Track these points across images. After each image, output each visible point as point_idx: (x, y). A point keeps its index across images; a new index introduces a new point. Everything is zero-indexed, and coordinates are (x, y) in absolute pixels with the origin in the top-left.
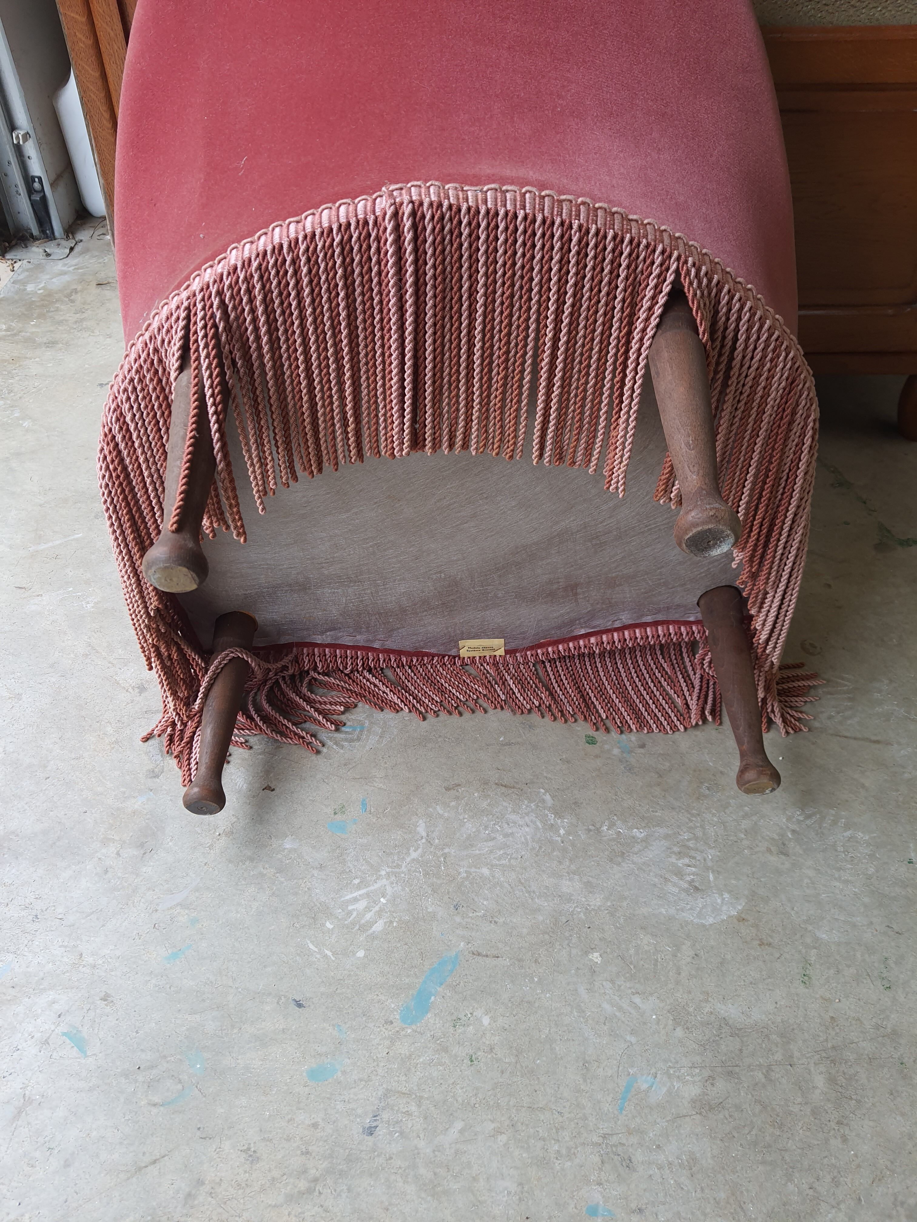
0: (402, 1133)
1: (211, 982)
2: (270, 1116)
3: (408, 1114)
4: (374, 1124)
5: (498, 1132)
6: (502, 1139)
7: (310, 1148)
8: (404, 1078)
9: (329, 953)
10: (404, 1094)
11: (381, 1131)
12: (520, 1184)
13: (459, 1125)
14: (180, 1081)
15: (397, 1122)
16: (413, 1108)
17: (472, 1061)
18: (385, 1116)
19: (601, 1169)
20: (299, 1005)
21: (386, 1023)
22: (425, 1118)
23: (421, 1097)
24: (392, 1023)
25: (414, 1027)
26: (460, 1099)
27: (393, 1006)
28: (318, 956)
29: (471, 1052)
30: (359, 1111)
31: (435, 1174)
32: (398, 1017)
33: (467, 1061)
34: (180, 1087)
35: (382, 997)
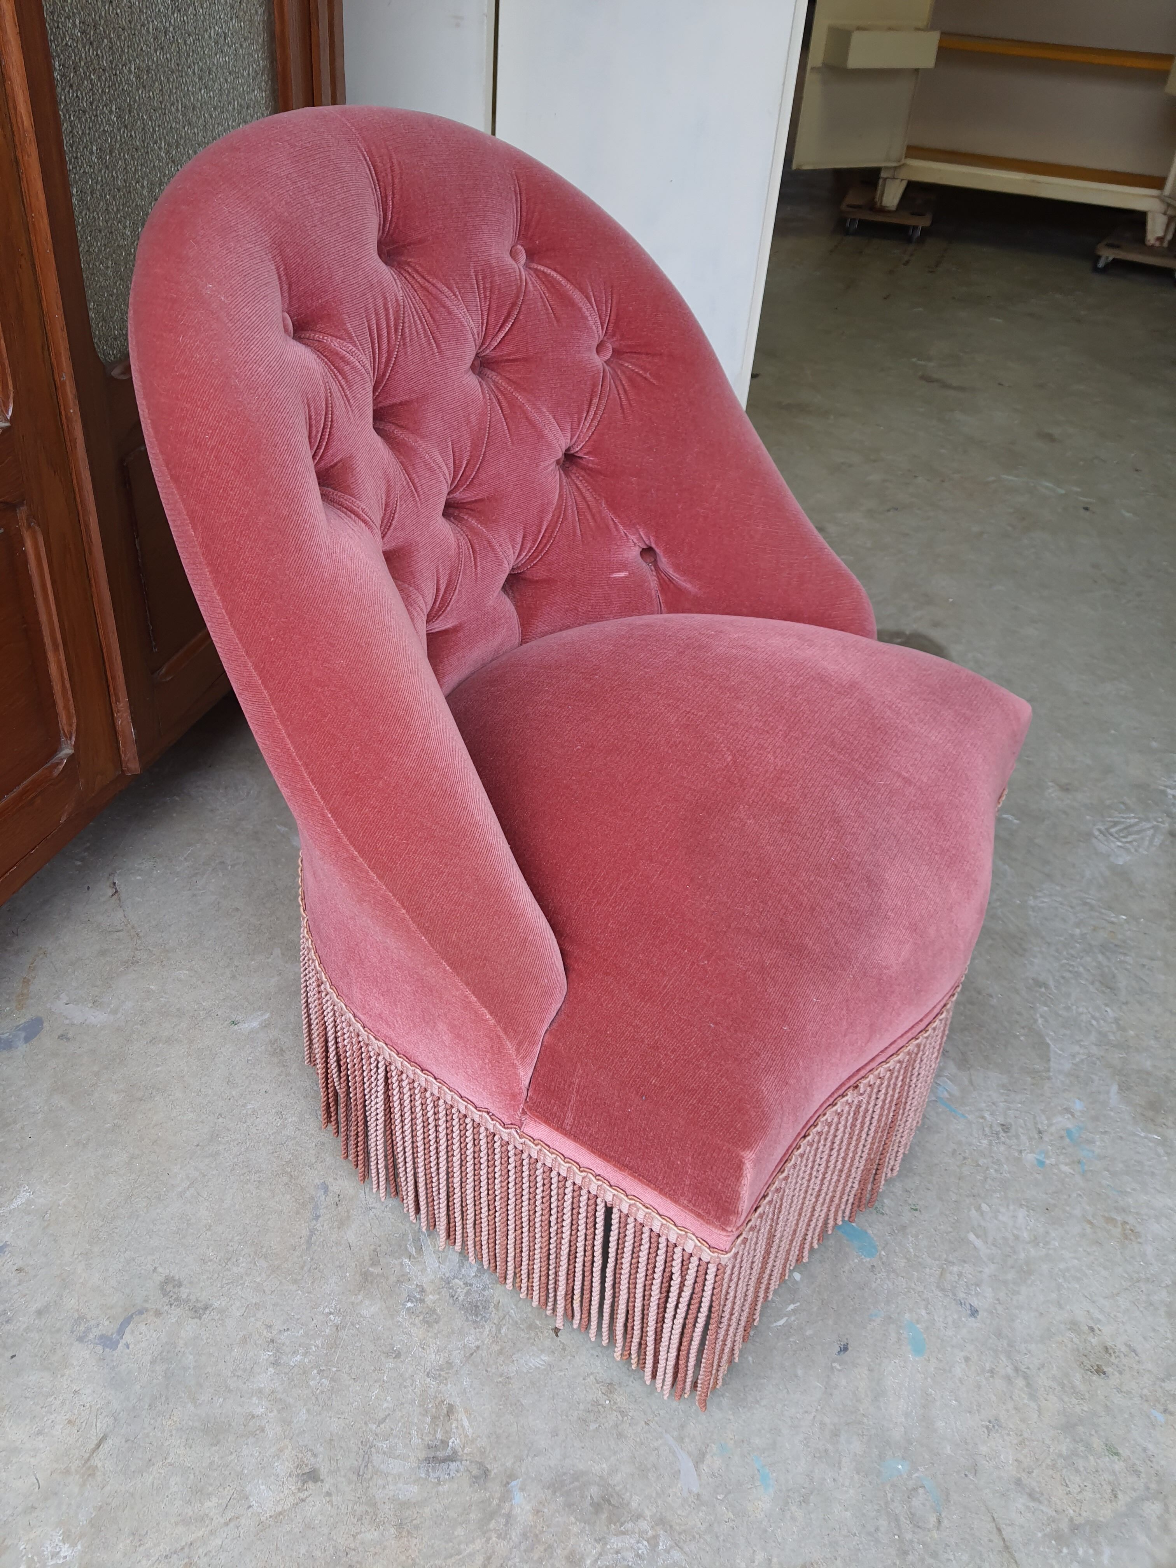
0: (977, 1285)
1: (805, 1439)
2: (956, 1400)
3: (960, 1275)
4: (968, 1306)
5: (979, 1209)
6: (985, 1207)
7: (988, 1368)
8: (928, 1270)
9: (792, 1307)
10: (942, 1274)
11: (975, 1302)
12: (1021, 1206)
13: (972, 1237)
14: (915, 1489)
15: (967, 1286)
16: (955, 1269)
17: (916, 1210)
18: (961, 1295)
19: (1010, 1147)
20: (845, 1349)
21: (873, 1271)
22: (965, 1262)
23: (946, 1260)
24: (873, 1266)
25: (880, 1248)
26: (950, 1229)
27: (856, 1261)
28: (793, 1318)
29: (908, 1208)
30: (956, 1317)
31: (1012, 1267)
32: (868, 1259)
33: (916, 1214)
34: (921, 1491)
35: (846, 1268)
